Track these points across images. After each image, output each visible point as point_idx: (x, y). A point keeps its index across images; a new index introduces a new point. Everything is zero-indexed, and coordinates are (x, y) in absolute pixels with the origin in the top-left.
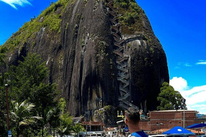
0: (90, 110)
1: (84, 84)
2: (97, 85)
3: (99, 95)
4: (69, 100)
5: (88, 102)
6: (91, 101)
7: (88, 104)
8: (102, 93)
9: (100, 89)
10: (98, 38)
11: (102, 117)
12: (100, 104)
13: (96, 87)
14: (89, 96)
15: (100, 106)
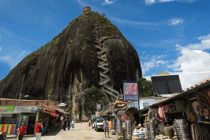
0: (70, 94)
1: (67, 70)
2: (79, 70)
3: (81, 80)
4: (55, 87)
5: (70, 87)
6: (72, 85)
7: (69, 89)
8: (83, 77)
9: (81, 74)
10: (82, 36)
11: (82, 101)
12: (81, 88)
13: (78, 72)
14: (71, 81)
15: (80, 90)
